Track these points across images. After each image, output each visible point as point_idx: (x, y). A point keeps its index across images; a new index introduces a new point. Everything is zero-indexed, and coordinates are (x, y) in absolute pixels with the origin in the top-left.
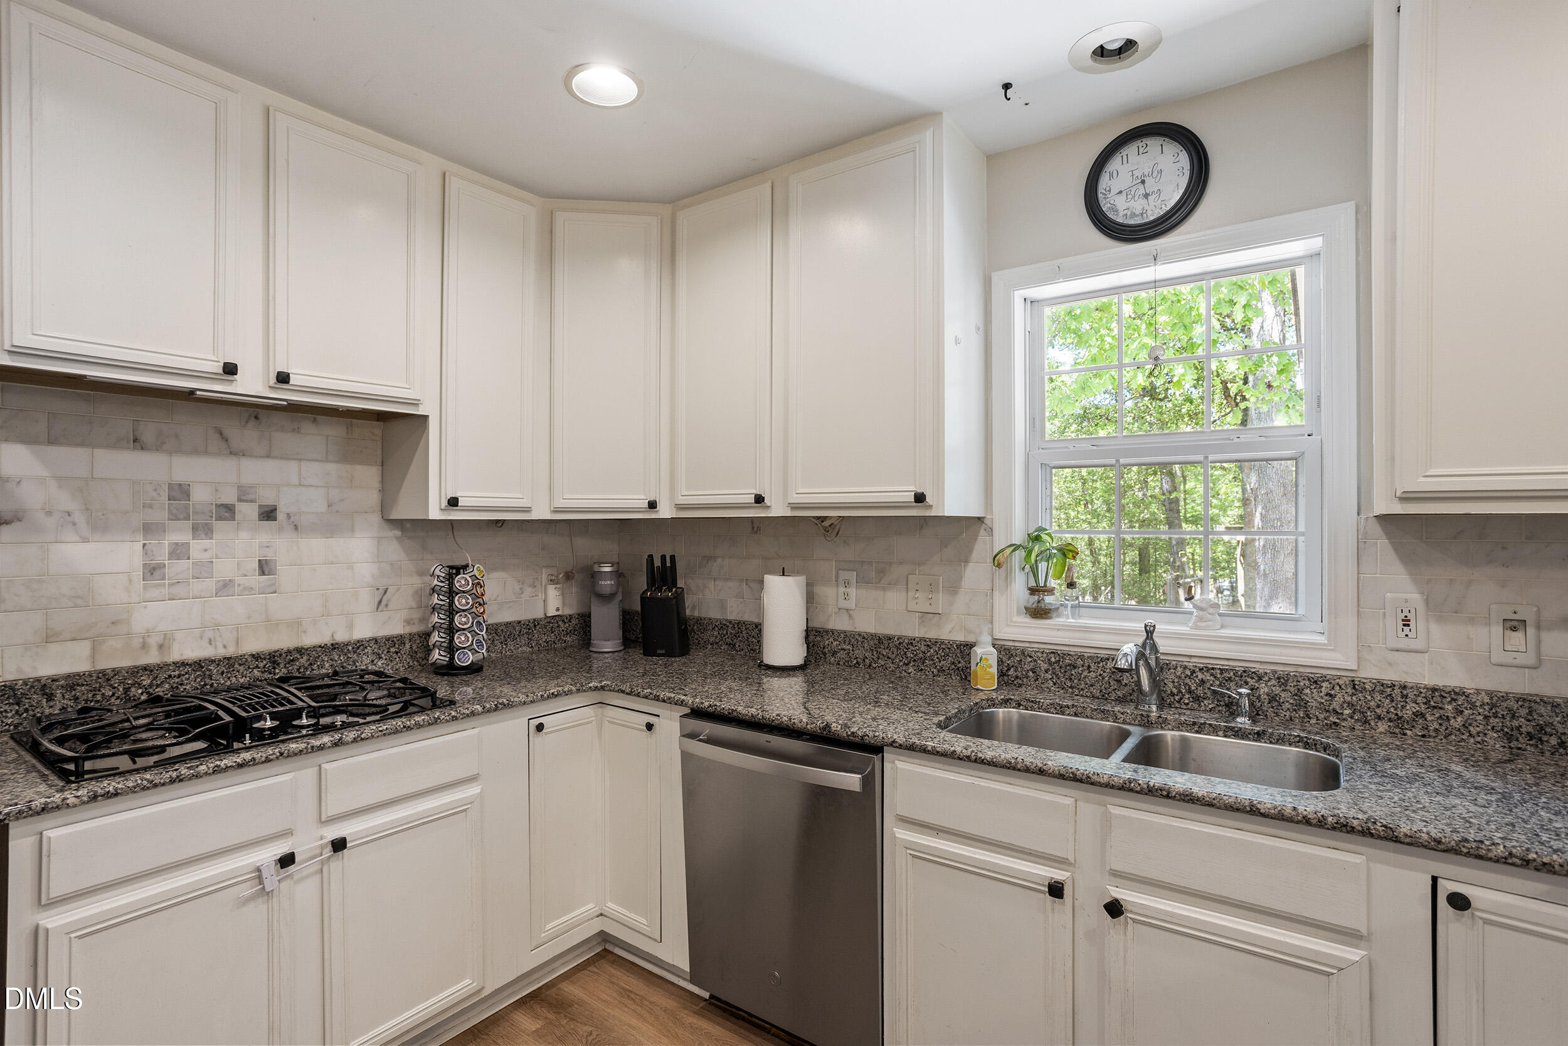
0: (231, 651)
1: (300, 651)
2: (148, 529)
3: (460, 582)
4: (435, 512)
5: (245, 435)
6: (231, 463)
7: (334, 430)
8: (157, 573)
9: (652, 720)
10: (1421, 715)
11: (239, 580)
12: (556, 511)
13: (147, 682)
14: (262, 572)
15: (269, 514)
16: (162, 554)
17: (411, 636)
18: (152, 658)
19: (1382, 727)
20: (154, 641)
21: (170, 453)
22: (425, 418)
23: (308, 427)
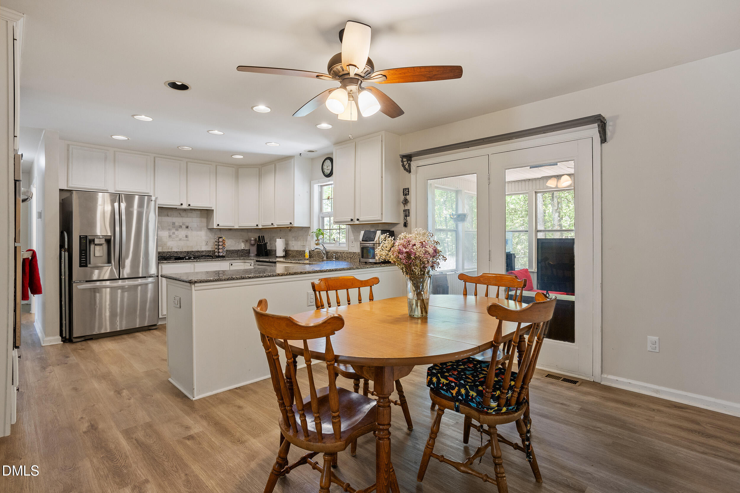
0: (181, 251)
1: (192, 251)
2: (169, 229)
3: (220, 240)
4: (215, 227)
5: (183, 214)
6: (181, 218)
7: (199, 212)
8: (170, 237)
9: (251, 264)
10: (352, 257)
11: (183, 238)
12: (239, 227)
13: (169, 254)
14: (186, 237)
15: (187, 227)
16: (171, 234)
17: (212, 251)
18: (170, 251)
19: (349, 259)
20: (170, 248)
21: (172, 217)
22: (213, 210)
23: (194, 212)
